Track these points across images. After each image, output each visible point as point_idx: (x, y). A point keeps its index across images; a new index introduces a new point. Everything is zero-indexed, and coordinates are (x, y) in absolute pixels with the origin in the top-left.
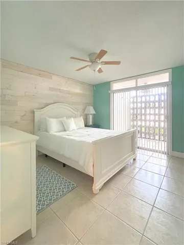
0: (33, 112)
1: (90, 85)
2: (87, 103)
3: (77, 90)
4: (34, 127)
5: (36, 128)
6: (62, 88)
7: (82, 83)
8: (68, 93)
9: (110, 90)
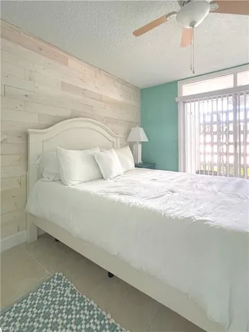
0: (27, 136)
1: (136, 88)
2: (131, 122)
3: (115, 94)
4: (27, 170)
5: (32, 173)
6: (89, 89)
7: (124, 83)
8: (100, 99)
9: (177, 96)
